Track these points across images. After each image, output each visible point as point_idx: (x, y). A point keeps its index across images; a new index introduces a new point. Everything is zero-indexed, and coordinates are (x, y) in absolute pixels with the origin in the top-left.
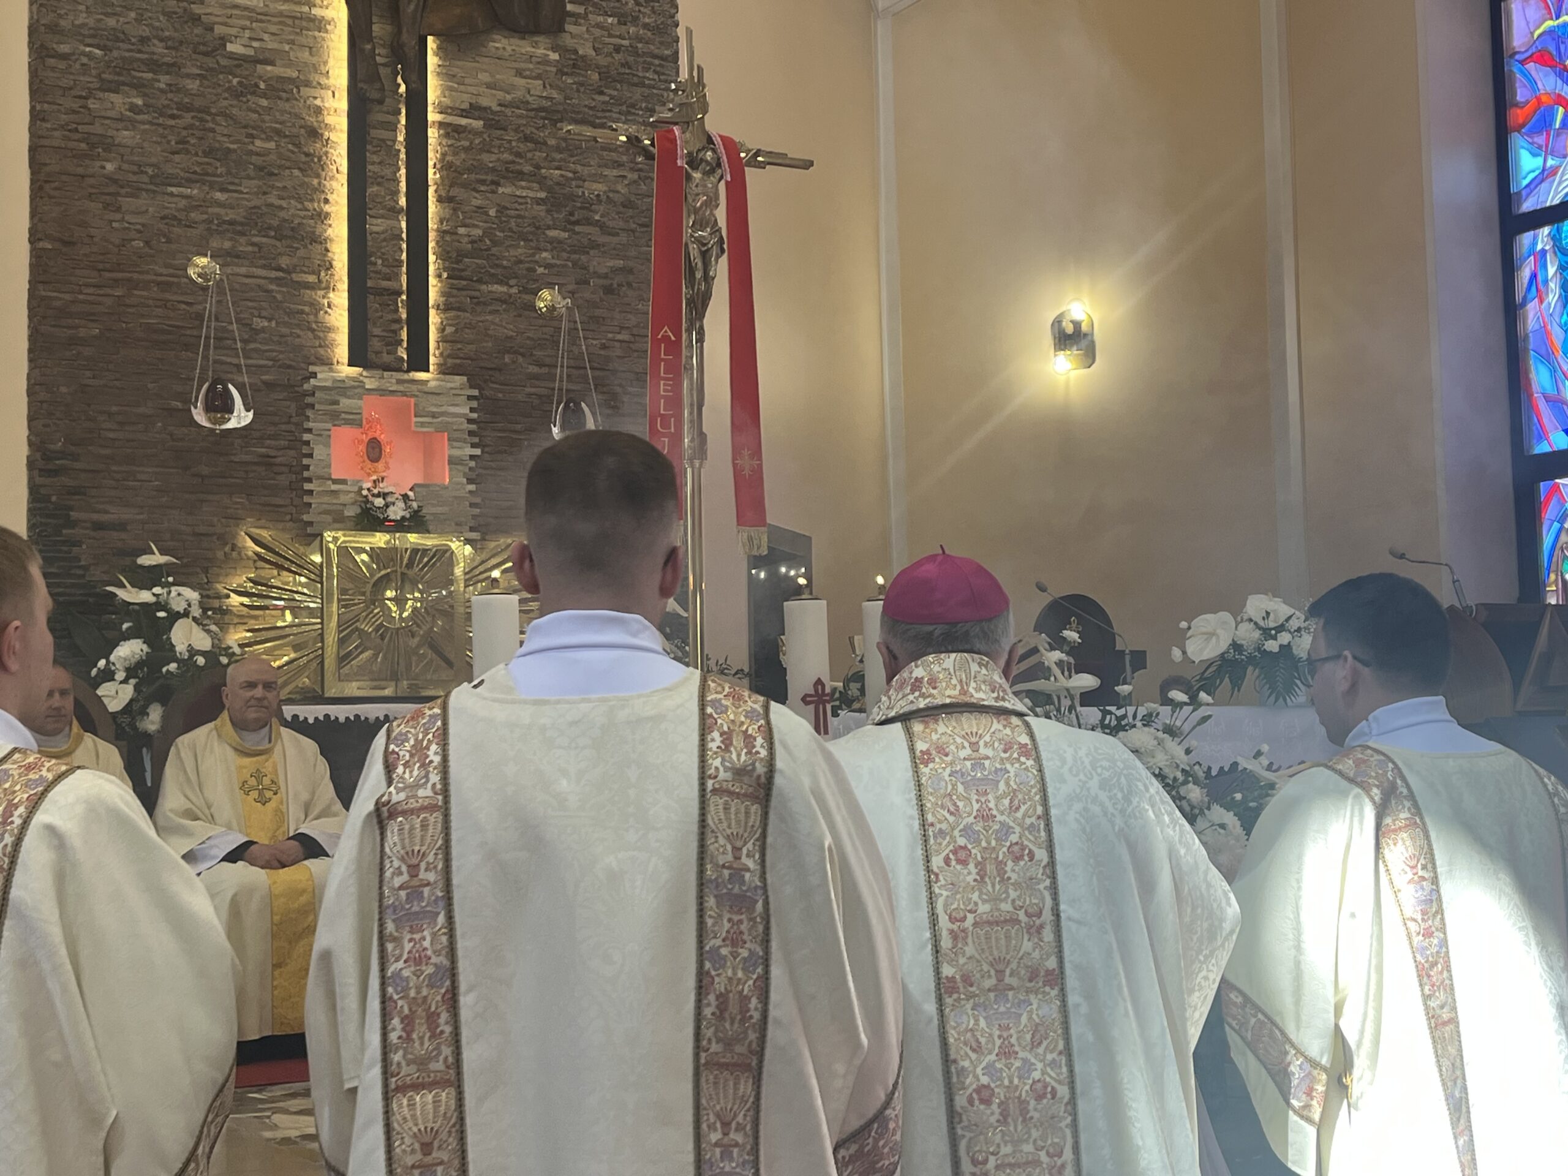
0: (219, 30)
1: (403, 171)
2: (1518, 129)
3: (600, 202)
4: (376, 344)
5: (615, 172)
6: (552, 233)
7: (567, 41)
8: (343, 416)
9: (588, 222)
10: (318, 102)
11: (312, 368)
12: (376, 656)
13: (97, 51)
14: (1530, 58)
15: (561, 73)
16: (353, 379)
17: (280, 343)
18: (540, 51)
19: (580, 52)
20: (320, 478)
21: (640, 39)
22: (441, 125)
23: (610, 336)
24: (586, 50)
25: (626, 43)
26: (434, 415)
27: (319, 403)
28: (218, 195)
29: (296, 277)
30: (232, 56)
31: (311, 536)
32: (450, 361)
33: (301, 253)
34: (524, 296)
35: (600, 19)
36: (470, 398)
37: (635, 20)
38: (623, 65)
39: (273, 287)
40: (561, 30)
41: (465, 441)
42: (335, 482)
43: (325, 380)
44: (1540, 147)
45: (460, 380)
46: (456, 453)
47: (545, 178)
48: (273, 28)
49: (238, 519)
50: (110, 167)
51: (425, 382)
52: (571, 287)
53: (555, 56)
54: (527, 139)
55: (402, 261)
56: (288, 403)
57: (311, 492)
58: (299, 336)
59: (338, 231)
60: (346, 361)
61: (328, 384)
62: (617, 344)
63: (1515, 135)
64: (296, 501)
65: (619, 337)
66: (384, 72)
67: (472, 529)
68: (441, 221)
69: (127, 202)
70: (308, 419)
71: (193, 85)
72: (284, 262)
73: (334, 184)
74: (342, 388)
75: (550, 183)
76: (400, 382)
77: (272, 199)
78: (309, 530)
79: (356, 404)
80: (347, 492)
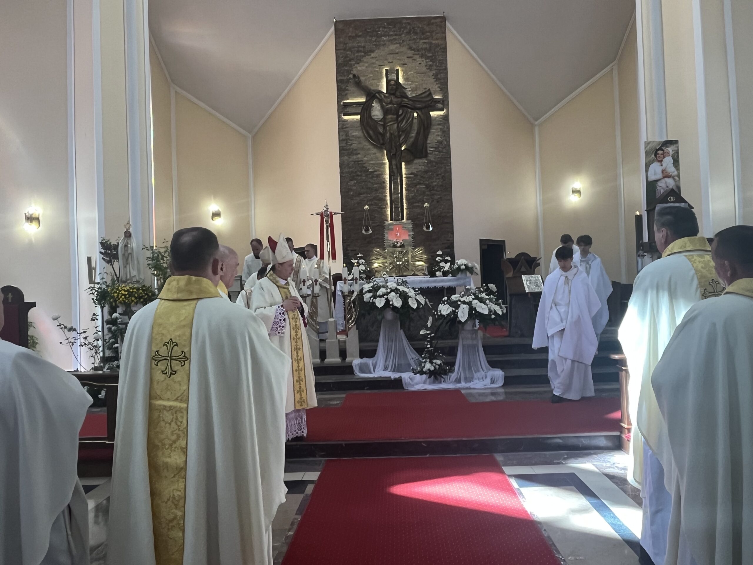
0: (368, 168)
3: (436, 186)
5: (439, 180)
6: (427, 193)
8: (390, 229)
9: (433, 190)
10: (385, 177)
11: (384, 222)
12: (396, 269)
13: (349, 175)
15: (428, 164)
17: (379, 218)
18: (424, 161)
20: (386, 240)
21: (442, 155)
22: (406, 177)
24: (432, 159)
25: (440, 156)
26: (406, 227)
27: (386, 227)
28: (369, 195)
29: (381, 207)
30: (370, 171)
32: (409, 218)
34: (421, 205)
35: (435, 153)
36: (412, 224)
37: (442, 152)
38: (440, 160)
39: (378, 209)
41: (411, 232)
42: (389, 240)
45: (410, 221)
46: (409, 234)
48: (376, 166)
49: (374, 248)
50: (352, 193)
51: (404, 222)
52: (431, 202)
53: (426, 161)
54: (422, 177)
57: (385, 243)
58: (382, 217)
61: (387, 224)
64: (383, 244)
67: (413, 247)
68: (406, 194)
69: (354, 198)
70: (384, 230)
71: (364, 178)
72: (380, 205)
74: (390, 224)
75: (426, 184)
76: (400, 222)
77: (378, 195)
78: (385, 249)
79: (392, 227)
80: (391, 242)
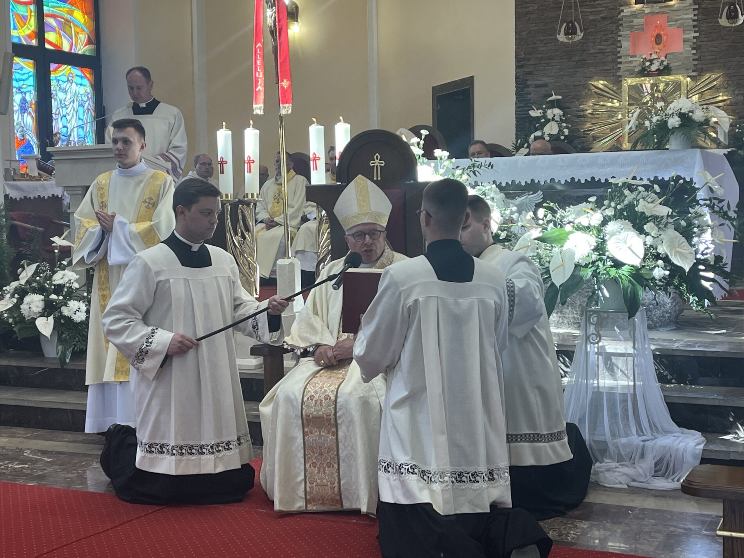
8: (635, 27)
16: (639, 10)
20: (624, 56)
26: (676, 20)
27: (625, 23)
36: (694, 10)
41: (691, 31)
42: (631, 57)
43: (627, 12)
46: (687, 36)
49: (589, 78)
51: (672, 6)
56: (612, 25)
57: (620, 63)
60: (635, 3)
61: (629, 14)
74: (634, 15)
76: (660, 8)
78: (618, 79)
79: (641, 21)
80: (636, 61)
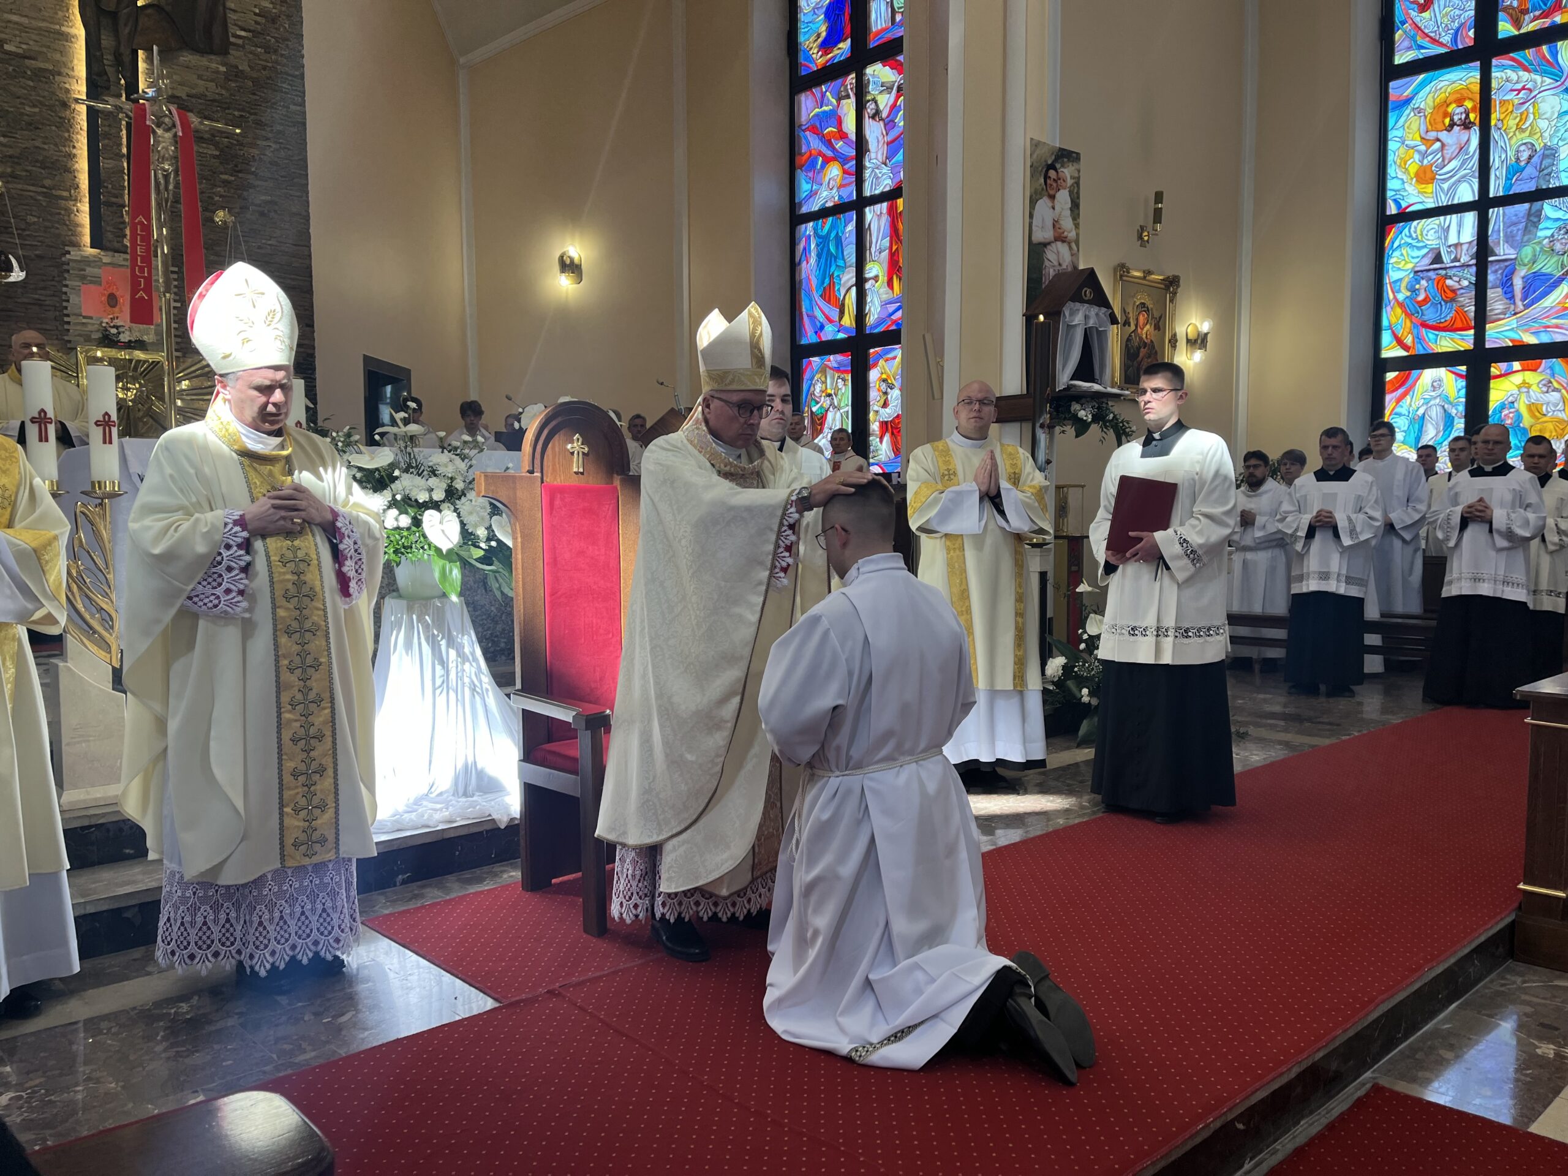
1: (124, 132)
2: (801, 167)
3: (255, 160)
4: (110, 236)
5: (265, 143)
7: (231, 59)
11: (67, 248)
14: (807, 129)
15: (227, 79)
16: (94, 256)
17: (45, 232)
19: (240, 68)
23: (264, 241)
24: (244, 67)
25: (270, 65)
27: (73, 270)
29: (54, 192)
30: (8, 53)
31: (69, 349)
33: (57, 178)
34: (208, 214)
35: (253, 48)
38: (268, 78)
39: (40, 198)
40: (225, 53)
42: (85, 317)
43: (76, 256)
44: (810, 178)
47: (218, 143)
48: (35, 37)
52: (237, 210)
53: (223, 69)
55: (124, 187)
56: (52, 269)
57: (68, 323)
58: (57, 228)
59: (82, 166)
60: (89, 245)
61: (79, 258)
62: (269, 247)
63: (799, 171)
64: (60, 328)
65: (270, 242)
66: (109, 70)
67: (177, 350)
70: (65, 279)
72: (45, 182)
73: (79, 137)
74: (86, 261)
75: (221, 146)
76: (125, 260)
77: (38, 144)
78: (69, 345)
79: (96, 271)
80: (93, 324)
